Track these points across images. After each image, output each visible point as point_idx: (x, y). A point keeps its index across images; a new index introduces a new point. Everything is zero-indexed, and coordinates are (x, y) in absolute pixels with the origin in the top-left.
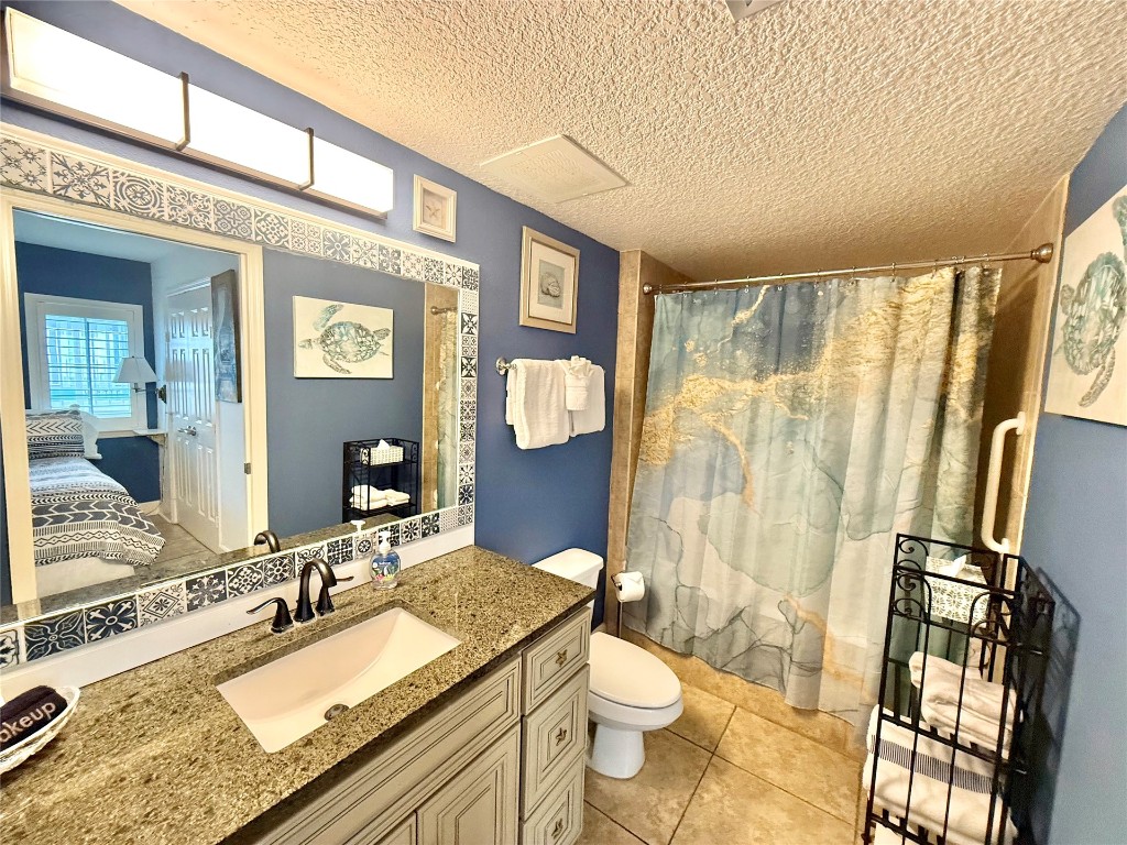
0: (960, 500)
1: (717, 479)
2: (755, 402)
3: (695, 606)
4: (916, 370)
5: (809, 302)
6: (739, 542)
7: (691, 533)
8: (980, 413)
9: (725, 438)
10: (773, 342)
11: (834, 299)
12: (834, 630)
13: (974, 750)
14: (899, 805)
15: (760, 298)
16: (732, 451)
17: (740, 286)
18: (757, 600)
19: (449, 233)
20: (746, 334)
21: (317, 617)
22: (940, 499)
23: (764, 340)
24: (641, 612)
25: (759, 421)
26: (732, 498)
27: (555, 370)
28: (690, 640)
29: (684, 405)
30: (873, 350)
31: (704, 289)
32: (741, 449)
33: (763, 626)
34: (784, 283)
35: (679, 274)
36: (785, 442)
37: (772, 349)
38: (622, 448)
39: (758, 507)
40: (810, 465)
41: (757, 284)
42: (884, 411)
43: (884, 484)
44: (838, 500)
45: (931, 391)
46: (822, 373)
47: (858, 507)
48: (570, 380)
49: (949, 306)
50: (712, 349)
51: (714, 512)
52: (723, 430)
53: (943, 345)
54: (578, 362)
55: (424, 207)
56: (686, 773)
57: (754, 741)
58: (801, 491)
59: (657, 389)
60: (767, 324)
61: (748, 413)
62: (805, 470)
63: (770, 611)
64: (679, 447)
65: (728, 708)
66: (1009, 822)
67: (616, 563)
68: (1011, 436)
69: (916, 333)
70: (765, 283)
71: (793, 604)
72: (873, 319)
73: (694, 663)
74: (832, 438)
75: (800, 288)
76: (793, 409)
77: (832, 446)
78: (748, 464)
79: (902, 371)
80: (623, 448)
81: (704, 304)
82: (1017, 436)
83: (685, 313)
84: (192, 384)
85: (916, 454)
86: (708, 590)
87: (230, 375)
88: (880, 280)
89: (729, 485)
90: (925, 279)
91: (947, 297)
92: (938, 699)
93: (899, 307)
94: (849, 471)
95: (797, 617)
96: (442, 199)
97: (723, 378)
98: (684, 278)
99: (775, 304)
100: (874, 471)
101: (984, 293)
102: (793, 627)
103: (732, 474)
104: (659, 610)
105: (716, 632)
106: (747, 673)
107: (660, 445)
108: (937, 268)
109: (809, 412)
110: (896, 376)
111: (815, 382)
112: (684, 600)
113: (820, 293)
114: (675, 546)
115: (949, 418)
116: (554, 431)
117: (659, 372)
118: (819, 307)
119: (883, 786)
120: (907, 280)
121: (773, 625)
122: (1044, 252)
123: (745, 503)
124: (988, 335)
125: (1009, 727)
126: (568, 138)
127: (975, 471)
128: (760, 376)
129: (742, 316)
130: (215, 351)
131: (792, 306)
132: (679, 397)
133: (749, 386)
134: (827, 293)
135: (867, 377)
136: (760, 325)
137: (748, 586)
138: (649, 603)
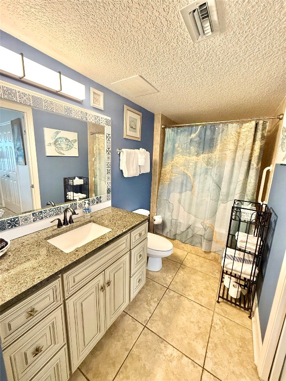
0: (253, 191)
1: (184, 187)
2: (196, 163)
3: (177, 224)
4: (243, 152)
5: (213, 132)
6: (190, 205)
7: (176, 204)
8: (260, 165)
9: (187, 174)
10: (202, 144)
11: (221, 131)
12: (216, 229)
13: (250, 253)
14: (230, 269)
15: (199, 130)
16: (189, 178)
17: (193, 126)
18: (195, 222)
19: (101, 107)
20: (194, 141)
21: (69, 225)
22: (247, 190)
23: (199, 143)
24: (160, 228)
25: (197, 169)
26: (188, 193)
27: (135, 153)
28: (175, 235)
29: (174, 164)
30: (231, 147)
31: (181, 127)
32: (191, 177)
33: (196, 229)
34: (206, 125)
35: (173, 122)
36: (205, 175)
37: (201, 146)
38: (155, 177)
39: (196, 195)
40: (212, 182)
41: (198, 125)
42: (233, 166)
43: (232, 187)
44: (219, 192)
45: (247, 159)
46: (216, 153)
47: (225, 194)
48: (139, 156)
49: (253, 133)
50: (183, 146)
51: (183, 197)
52: (186, 172)
53: (251, 145)
54: (142, 150)
55: (94, 98)
56: (174, 269)
57: (193, 261)
58: (209, 190)
59: (166, 159)
60: (200, 138)
61: (194, 167)
62: (210, 183)
63: (199, 225)
64: (173, 178)
65: (186, 253)
66: (256, 270)
67: (153, 214)
68: (268, 172)
69: (244, 141)
70: (200, 125)
71: (205, 222)
72: (232, 137)
73: (176, 241)
74: (218, 174)
75: (211, 127)
76: (207, 165)
77: (218, 176)
78: (194, 182)
79: (239, 153)
80: (155, 179)
81: (181, 131)
82: (270, 172)
83: (175, 134)
84: (6, 159)
85: (242, 177)
86: (181, 220)
87: (21, 155)
88: (235, 125)
89: (188, 189)
90: (247, 124)
91: (253, 130)
92: (242, 241)
93: (239, 133)
94: (223, 183)
95: (206, 226)
96: (99, 95)
97: (186, 155)
98: (175, 123)
99: (203, 132)
100: (230, 183)
101: (264, 129)
102: (205, 229)
103: (189, 185)
104: (166, 227)
105: (183, 232)
106: (191, 244)
107: (167, 177)
108: (251, 121)
109: (212, 166)
110: (237, 155)
111: (214, 157)
112: (173, 223)
113: (217, 128)
114: (171, 208)
115: (251, 167)
116: (135, 172)
117: (167, 154)
118: (216, 133)
119: (227, 265)
120: (242, 124)
121: (199, 228)
122: (281, 117)
123: (192, 194)
124: (264, 142)
125: (258, 247)
126: (141, 76)
127: (257, 182)
128: (198, 155)
129: (193, 136)
130: (15, 147)
131: (208, 132)
132: (173, 162)
133: (194, 158)
134: (219, 128)
135: (229, 155)
136: (198, 138)
137: (193, 218)
138: (163, 225)
